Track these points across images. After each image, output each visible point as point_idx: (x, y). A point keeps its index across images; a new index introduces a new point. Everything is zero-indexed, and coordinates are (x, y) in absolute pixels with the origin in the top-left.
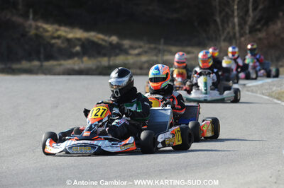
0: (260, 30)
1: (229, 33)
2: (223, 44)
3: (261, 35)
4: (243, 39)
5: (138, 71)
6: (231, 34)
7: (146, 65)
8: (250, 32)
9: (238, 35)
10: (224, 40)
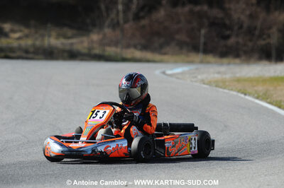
0: (143, 18)
1: (112, 20)
2: (107, 31)
3: (144, 22)
4: (127, 26)
5: (24, 55)
6: (116, 21)
7: (32, 50)
8: (134, 19)
9: (121, 21)
10: (109, 27)
